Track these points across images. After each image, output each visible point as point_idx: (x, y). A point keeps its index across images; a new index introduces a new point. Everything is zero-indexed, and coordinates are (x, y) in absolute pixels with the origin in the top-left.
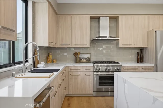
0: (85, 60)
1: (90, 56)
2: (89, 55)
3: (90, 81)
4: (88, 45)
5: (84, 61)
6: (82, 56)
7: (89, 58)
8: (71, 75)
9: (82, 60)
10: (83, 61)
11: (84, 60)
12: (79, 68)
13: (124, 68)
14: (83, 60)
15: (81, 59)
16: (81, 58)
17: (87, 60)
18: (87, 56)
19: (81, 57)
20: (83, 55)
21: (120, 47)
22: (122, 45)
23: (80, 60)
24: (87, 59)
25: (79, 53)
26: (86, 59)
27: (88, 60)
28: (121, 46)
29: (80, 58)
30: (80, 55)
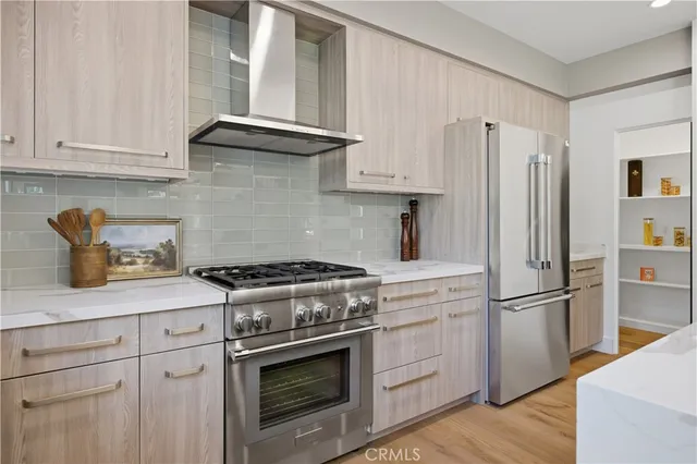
0: (140, 266)
1: (180, 235)
2: (173, 227)
3: (203, 408)
4: (170, 162)
5: (134, 272)
6: (119, 234)
7: (169, 246)
8: (26, 405)
9: (118, 261)
10: (129, 269)
11: (139, 261)
12: (108, 334)
13: (389, 297)
14: (125, 260)
15: (110, 258)
16: (113, 252)
17: (154, 263)
18: (155, 237)
19: (114, 242)
20: (127, 229)
21: (350, 186)
22: (358, 178)
23: (110, 264)
24: (156, 254)
25: (96, 218)
26: (147, 254)
27: (166, 261)
28: (353, 181)
29: (105, 248)
30: (108, 228)
